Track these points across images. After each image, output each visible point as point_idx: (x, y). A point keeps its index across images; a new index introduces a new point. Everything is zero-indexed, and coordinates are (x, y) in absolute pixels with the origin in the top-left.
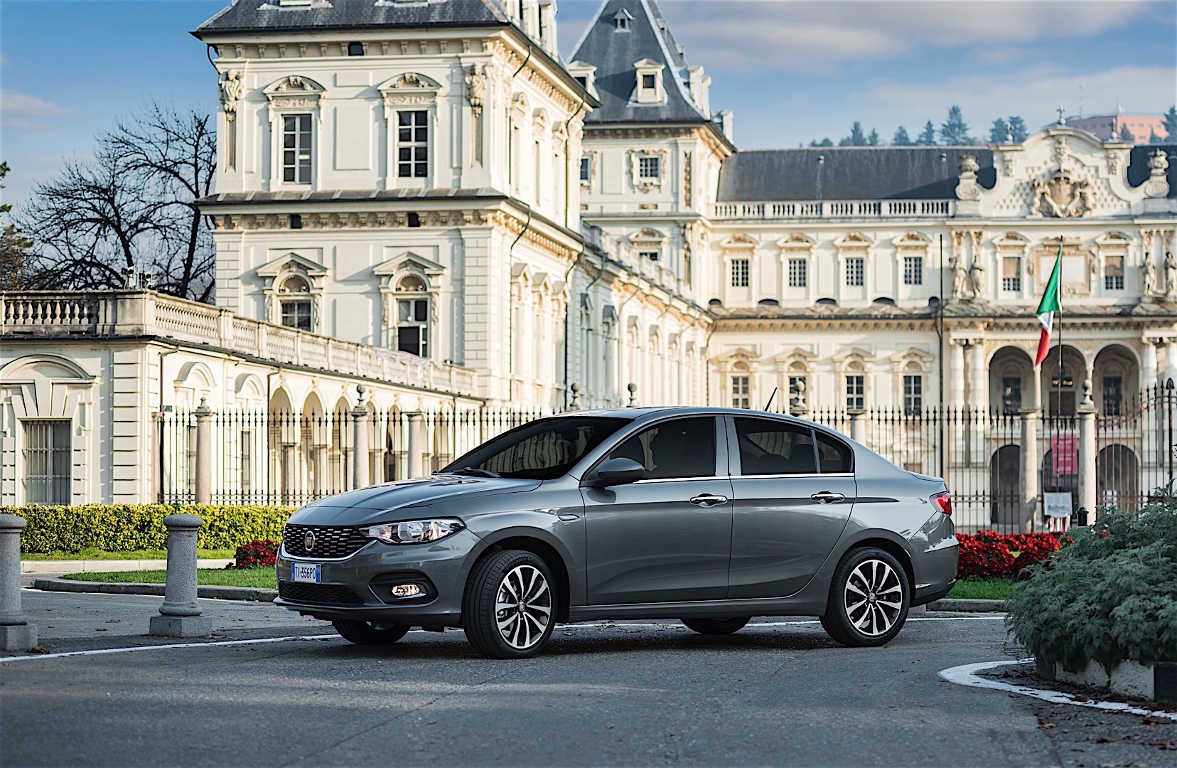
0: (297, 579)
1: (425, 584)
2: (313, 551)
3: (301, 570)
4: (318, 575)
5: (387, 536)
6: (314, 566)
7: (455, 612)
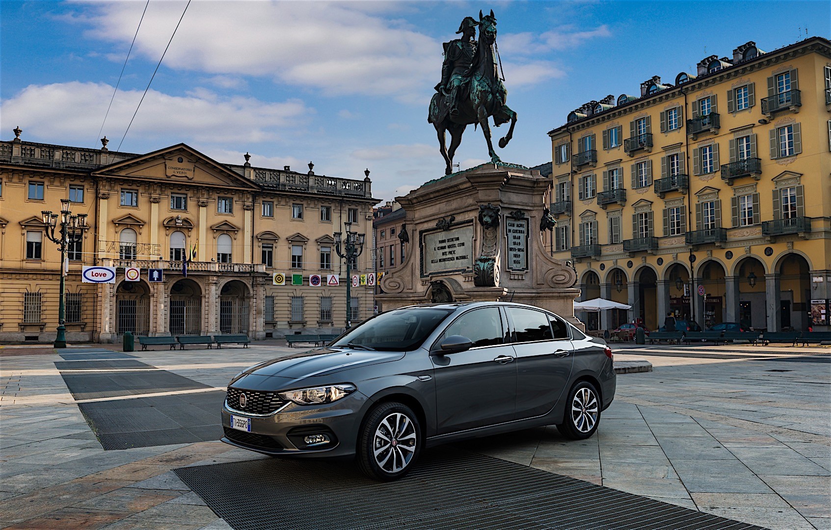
0: (234, 427)
1: (329, 434)
2: (246, 408)
3: (237, 421)
4: (249, 426)
5: (299, 398)
6: (246, 420)
7: (351, 453)
